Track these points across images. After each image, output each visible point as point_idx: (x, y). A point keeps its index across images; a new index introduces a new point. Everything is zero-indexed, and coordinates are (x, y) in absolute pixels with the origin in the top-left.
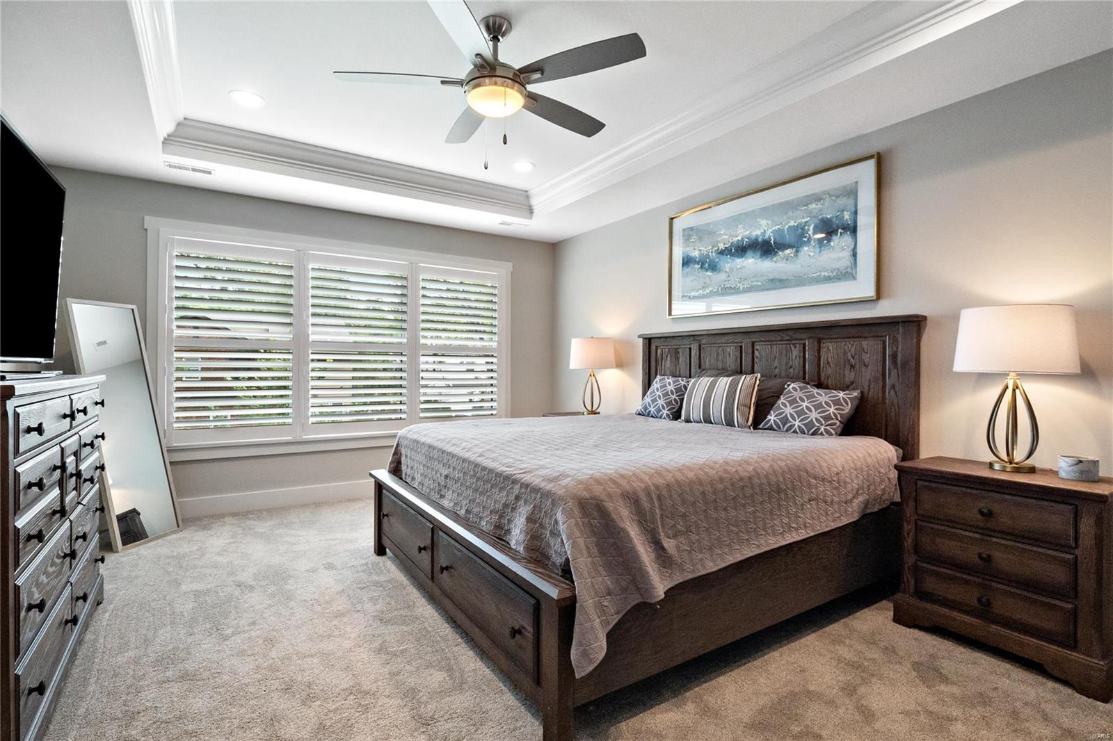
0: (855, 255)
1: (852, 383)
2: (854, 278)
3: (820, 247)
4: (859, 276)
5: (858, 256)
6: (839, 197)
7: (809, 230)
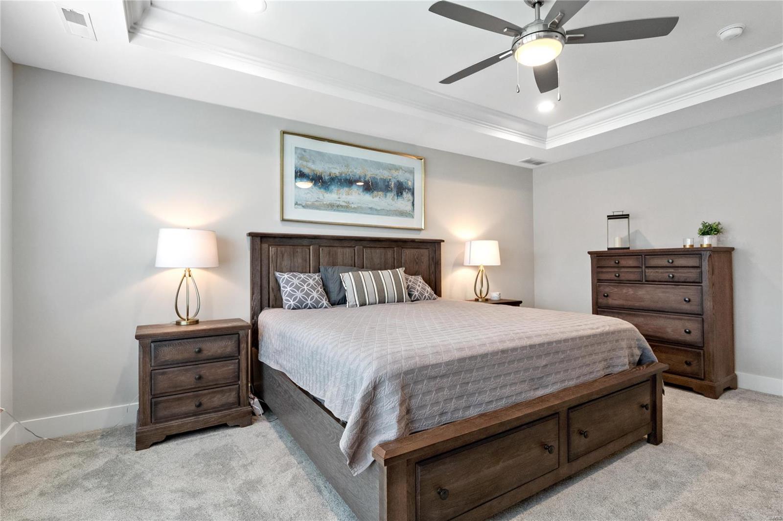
0: (413, 205)
1: (416, 272)
2: (413, 217)
3: (397, 196)
4: (415, 217)
5: (415, 205)
6: (406, 172)
7: (391, 184)
